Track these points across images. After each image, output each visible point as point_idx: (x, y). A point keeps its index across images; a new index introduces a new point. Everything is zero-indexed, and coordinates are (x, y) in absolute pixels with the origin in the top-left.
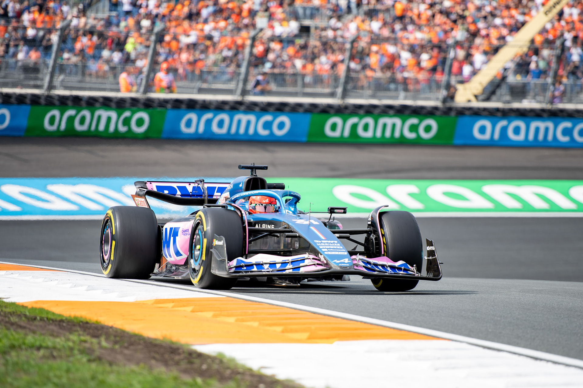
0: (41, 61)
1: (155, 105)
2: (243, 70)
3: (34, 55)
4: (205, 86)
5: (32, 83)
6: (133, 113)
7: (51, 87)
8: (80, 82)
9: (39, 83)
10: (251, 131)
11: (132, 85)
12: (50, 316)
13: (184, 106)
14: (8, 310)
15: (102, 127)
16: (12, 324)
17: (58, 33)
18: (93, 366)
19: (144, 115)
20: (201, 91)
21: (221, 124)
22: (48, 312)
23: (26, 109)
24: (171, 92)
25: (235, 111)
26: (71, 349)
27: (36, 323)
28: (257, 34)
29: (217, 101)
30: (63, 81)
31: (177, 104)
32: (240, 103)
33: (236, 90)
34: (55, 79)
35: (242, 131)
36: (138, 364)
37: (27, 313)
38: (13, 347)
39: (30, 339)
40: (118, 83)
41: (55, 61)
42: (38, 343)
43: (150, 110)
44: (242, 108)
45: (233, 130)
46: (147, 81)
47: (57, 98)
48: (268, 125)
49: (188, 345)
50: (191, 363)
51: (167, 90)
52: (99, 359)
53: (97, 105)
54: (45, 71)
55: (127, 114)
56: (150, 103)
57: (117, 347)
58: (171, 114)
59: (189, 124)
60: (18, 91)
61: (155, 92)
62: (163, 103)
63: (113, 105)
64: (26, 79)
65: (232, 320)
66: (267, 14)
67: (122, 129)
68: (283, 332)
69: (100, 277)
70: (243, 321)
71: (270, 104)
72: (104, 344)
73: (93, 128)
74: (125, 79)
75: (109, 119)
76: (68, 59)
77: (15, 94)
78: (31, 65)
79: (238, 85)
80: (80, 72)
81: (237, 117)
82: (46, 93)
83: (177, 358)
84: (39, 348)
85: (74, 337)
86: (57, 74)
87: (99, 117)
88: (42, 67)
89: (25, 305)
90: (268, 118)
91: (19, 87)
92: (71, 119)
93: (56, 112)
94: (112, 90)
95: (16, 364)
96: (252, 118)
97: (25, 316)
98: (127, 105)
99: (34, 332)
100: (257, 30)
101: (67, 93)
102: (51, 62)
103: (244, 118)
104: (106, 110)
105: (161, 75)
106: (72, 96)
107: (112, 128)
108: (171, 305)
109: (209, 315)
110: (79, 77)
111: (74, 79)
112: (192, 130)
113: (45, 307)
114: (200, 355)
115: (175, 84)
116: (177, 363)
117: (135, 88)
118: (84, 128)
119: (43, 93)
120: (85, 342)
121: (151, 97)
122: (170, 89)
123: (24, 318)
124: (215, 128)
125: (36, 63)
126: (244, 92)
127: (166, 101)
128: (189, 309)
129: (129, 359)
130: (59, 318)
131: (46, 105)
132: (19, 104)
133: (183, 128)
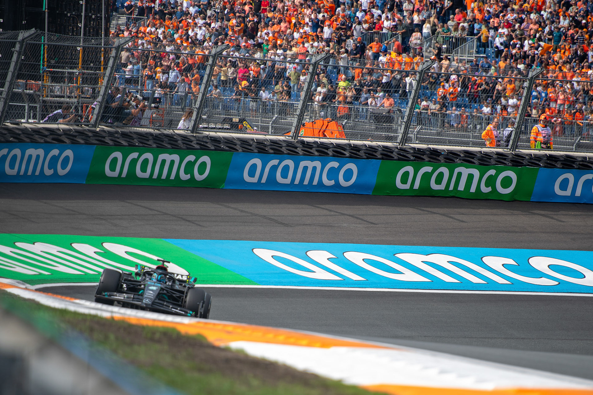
1: (525, 162)
3: (388, 102)
5: (385, 134)
6: (499, 171)
8: (439, 134)
9: (392, 134)
13: (559, 165)
15: (461, 187)
17: (418, 76)
19: (511, 174)
20: (580, 147)
30: (418, 132)
31: (551, 161)
41: (412, 109)
43: (519, 168)
47: (412, 151)
51: (543, 146)
53: (458, 161)
54: (400, 120)
55: (492, 172)
56: (520, 159)
58: (543, 172)
59: (564, 185)
60: (368, 143)
62: (535, 161)
63: (476, 161)
64: (378, 128)
67: (485, 189)
73: (451, 188)
75: (471, 177)
76: (427, 108)
77: (364, 146)
82: (399, 146)
87: (460, 174)
91: (368, 139)
92: (427, 177)
93: (410, 169)
94: (475, 144)
98: (493, 161)
101: (423, 146)
102: (407, 111)
106: (429, 150)
107: (473, 189)
110: (439, 130)
112: (568, 193)
115: (552, 139)
118: (442, 187)
119: (396, 146)
121: (522, 153)
122: (546, 144)
125: (389, 111)
127: (538, 158)
131: (399, 159)
132: (368, 158)
133: (557, 190)
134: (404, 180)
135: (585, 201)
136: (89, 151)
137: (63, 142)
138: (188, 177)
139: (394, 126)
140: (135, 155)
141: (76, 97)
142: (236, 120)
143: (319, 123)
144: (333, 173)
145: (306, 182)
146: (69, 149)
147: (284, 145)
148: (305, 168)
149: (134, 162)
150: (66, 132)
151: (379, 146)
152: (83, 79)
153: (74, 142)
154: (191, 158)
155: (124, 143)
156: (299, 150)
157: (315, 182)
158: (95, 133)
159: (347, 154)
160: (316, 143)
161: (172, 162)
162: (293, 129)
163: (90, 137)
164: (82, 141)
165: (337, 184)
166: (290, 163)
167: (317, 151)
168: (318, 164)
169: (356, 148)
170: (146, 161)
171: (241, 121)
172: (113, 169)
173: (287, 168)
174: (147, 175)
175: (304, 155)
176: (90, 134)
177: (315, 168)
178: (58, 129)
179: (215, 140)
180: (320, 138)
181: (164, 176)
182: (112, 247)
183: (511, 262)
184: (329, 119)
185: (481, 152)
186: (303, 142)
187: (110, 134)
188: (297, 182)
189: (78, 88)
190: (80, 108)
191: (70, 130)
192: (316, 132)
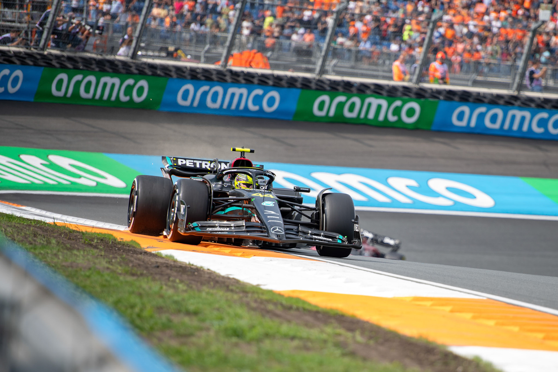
0: (314, 44)
1: (427, 95)
2: (520, 64)
3: (309, 38)
4: (480, 78)
5: (304, 66)
6: (404, 103)
7: (323, 71)
8: (353, 67)
9: (311, 66)
10: (525, 128)
11: (404, 73)
12: (307, 307)
13: (456, 98)
14: (265, 297)
15: (371, 116)
16: (268, 312)
17: (334, 16)
18: (346, 360)
19: (415, 105)
20: (476, 83)
21: (494, 119)
22: (304, 302)
23: (295, 92)
24: (445, 83)
25: (510, 106)
26: (325, 341)
27: (292, 312)
28: (539, 26)
29: (492, 95)
30: (335, 66)
31: (450, 95)
32: (515, 98)
33: (513, 83)
34: (327, 63)
35: (515, 127)
36: (392, 360)
37: (284, 302)
38: (267, 335)
39: (285, 328)
40: (391, 71)
41: (329, 44)
42: (292, 333)
43: (422, 100)
44: (518, 103)
45: (506, 126)
46: (421, 70)
47: (328, 82)
48: (543, 123)
49: (444, 346)
50: (446, 364)
51: (441, 81)
52: (352, 354)
53: (368, 92)
54: (318, 54)
55: (398, 103)
56: (423, 93)
57: (372, 342)
58: (443, 105)
59: (460, 117)
60: (289, 73)
61: (428, 82)
62: (436, 94)
63: (384, 93)
64: (298, 61)
65: (492, 323)
66: (551, 6)
67: (392, 118)
68: (545, 339)
69: (359, 270)
70: (503, 324)
71: (547, 101)
72: (359, 338)
73: (362, 116)
74: (398, 67)
75: (379, 107)
76: (342, 44)
77: (286, 76)
78: (305, 48)
79: (514, 79)
80: (353, 58)
81: (511, 113)
82: (317, 77)
83: (432, 358)
84: (293, 338)
85: (329, 330)
86: (330, 57)
87: (370, 105)
88: (315, 50)
89: (282, 293)
90: (544, 115)
91: (290, 70)
92: (341, 105)
93: (326, 98)
94: (384, 78)
95: (269, 353)
96: (527, 114)
97: (282, 304)
98: (399, 94)
99: (289, 321)
100: (540, 23)
101: (338, 78)
102: (324, 46)
103: (519, 114)
104: (377, 98)
105: (435, 65)
106: (343, 81)
107: (381, 118)
108: (429, 303)
109: (468, 316)
110: (352, 63)
111: (346, 65)
112: (464, 123)
113: (302, 296)
114: (456, 358)
115: (448, 75)
116: (432, 364)
117: (408, 77)
118: (354, 115)
119: (314, 77)
120: (339, 335)
121: (424, 87)
122: (443, 80)
123: (279, 307)
124: (487, 123)
125: (309, 46)
126: (521, 87)
127: (439, 92)
128: (448, 308)
129: (383, 356)
130: (315, 309)
131: (317, 89)
132: (289, 87)
133: (455, 121)
134: (321, 107)
135: (478, 131)
136: (38, 72)
137: (13, 63)
138: (127, 98)
139: (313, 59)
140: (79, 77)
141: (26, 23)
142: (171, 48)
143: (246, 54)
144: (258, 100)
145: (233, 107)
146: (19, 69)
147: (214, 72)
148: (233, 95)
149: (78, 83)
150: (17, 55)
151: (299, 77)
152: (33, 6)
153: (23, 63)
154: (130, 81)
155: (69, 66)
156: (228, 78)
157: (242, 107)
158: (43, 57)
159: (271, 82)
160: (243, 72)
161: (113, 85)
162: (223, 59)
163: (38, 59)
164: (31, 63)
165: (261, 110)
166: (219, 89)
167: (245, 79)
168: (244, 91)
169: (279, 78)
170: (89, 83)
171: (176, 50)
172: (59, 88)
173: (216, 94)
174: (90, 96)
175: (232, 82)
176: (38, 57)
177: (241, 95)
178: (9, 51)
179: (152, 67)
180: (246, 67)
181: (105, 97)
182: (56, 159)
183: (413, 183)
184: (255, 51)
185: (388, 85)
186: (231, 71)
187: (57, 57)
188: (225, 106)
189: (27, 14)
190: (29, 33)
191: (20, 53)
192: (244, 62)
